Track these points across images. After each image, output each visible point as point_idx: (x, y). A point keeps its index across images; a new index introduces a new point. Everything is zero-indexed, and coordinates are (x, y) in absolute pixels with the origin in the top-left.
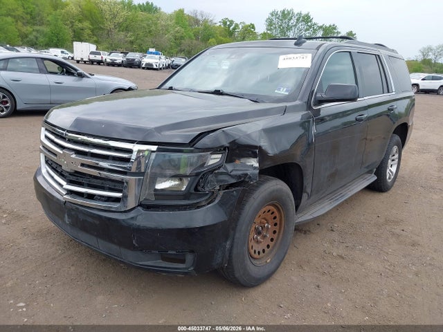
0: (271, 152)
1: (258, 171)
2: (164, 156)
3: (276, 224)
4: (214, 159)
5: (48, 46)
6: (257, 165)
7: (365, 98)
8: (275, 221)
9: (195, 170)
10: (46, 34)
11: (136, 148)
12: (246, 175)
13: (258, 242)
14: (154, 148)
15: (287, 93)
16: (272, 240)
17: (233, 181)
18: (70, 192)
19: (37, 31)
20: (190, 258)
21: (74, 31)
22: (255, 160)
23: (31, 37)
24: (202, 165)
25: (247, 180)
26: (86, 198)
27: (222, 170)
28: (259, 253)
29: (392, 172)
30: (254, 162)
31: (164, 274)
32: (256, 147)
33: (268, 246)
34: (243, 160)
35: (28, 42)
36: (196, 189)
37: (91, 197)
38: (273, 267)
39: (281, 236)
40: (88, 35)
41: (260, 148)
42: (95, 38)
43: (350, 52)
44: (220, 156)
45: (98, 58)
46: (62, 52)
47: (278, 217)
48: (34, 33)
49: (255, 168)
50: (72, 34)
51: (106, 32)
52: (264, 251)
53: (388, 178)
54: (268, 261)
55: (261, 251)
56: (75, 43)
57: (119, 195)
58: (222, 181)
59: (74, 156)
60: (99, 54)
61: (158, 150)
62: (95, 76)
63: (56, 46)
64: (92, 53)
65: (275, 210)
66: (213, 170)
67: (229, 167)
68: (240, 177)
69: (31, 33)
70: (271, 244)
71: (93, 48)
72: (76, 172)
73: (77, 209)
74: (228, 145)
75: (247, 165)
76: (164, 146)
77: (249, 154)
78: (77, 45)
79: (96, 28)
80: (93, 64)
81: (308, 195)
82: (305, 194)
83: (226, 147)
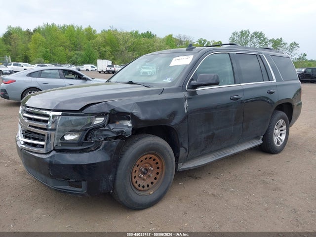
0: (142, 117)
1: (131, 129)
2: (66, 118)
3: (158, 168)
4: (99, 121)
5: (83, 63)
6: (130, 125)
7: (242, 84)
8: (158, 165)
9: (84, 127)
10: (82, 56)
11: (51, 114)
12: (123, 131)
13: (144, 180)
14: (60, 113)
15: (170, 82)
16: (155, 179)
17: (114, 135)
18: (25, 143)
19: (78, 54)
20: (84, 184)
21: (100, 53)
22: (129, 121)
23: (74, 58)
24: (90, 124)
25: (124, 134)
26: (32, 146)
27: (106, 128)
28: (143, 187)
29: (281, 140)
30: (129, 124)
31: (70, 195)
32: (128, 113)
33: (152, 183)
34: (121, 122)
35: (71, 61)
36: (86, 139)
37: (35, 145)
38: (155, 197)
39: (163, 176)
40: (109, 55)
41: (132, 114)
42: (113, 57)
43: (229, 53)
44: (103, 118)
45: (113, 69)
46: (92, 67)
47: (159, 162)
48: (75, 56)
49: (129, 127)
50: (98, 55)
51: (120, 52)
52: (148, 186)
53: (276, 143)
54: (151, 193)
55: (146, 186)
56: (98, 60)
57: (43, 143)
58: (105, 135)
59: (27, 121)
60: (113, 66)
61: (62, 115)
62: (95, 79)
63: (89, 63)
64: (108, 66)
65: (156, 158)
66: (97, 128)
67: (112, 126)
68: (118, 132)
69: (73, 56)
70: (155, 182)
71: (110, 63)
72: (28, 131)
73: (26, 153)
74: (109, 112)
75: (124, 125)
76: (66, 112)
77: (124, 118)
78: (99, 62)
79: (114, 51)
80: (109, 73)
81: (186, 150)
82: (182, 148)
83: (107, 113)
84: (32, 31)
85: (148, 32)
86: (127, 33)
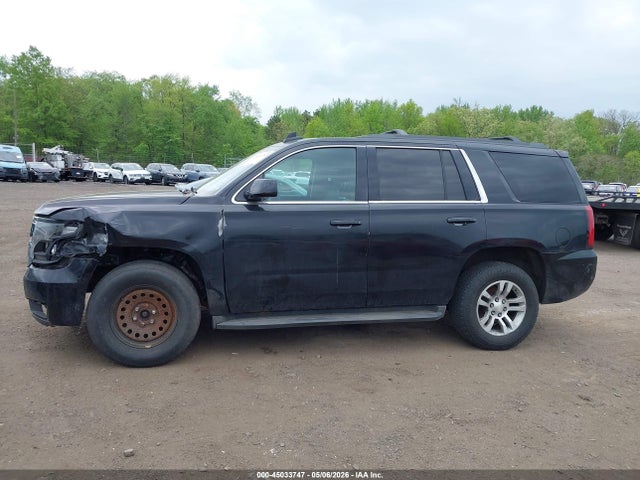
1: (107, 246)
3: (166, 314)
4: (71, 230)
6: (106, 240)
8: (165, 310)
12: (97, 248)
13: (140, 326)
16: (161, 329)
22: (105, 235)
24: (60, 233)
25: (97, 252)
27: (80, 242)
28: (137, 335)
29: (506, 323)
32: (103, 224)
33: (154, 333)
39: (173, 328)
41: (109, 226)
43: (355, 148)
44: (75, 228)
47: (167, 306)
49: (105, 243)
52: (146, 336)
54: (148, 346)
58: (77, 251)
65: (162, 298)
68: (91, 249)
70: (159, 333)
74: (83, 220)
75: (99, 240)
77: (100, 230)
81: (221, 294)
82: (211, 291)
83: (81, 222)
84: (312, 115)
85: (534, 108)
86: (485, 112)
